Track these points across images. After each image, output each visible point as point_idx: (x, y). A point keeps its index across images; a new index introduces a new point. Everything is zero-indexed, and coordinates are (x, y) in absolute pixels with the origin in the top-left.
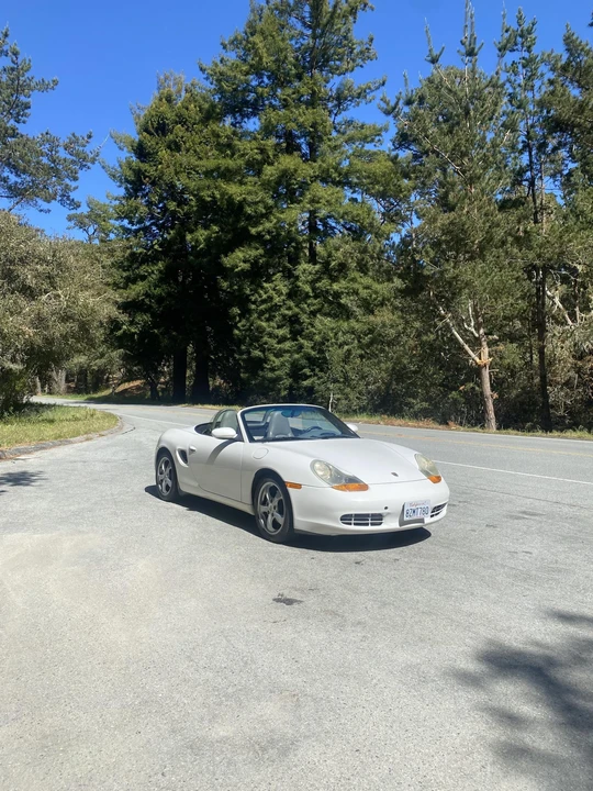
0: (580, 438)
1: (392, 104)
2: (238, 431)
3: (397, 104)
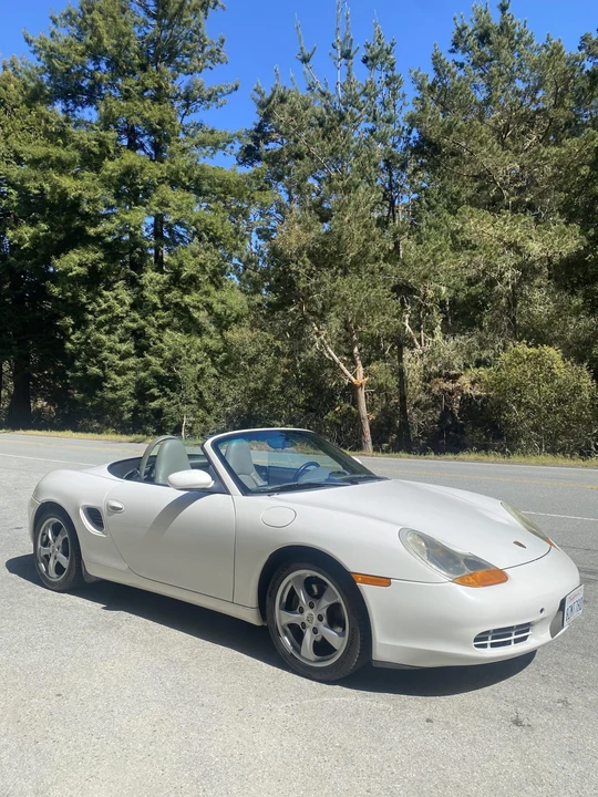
0: (477, 460)
1: (267, 96)
2: (216, 476)
3: (272, 97)
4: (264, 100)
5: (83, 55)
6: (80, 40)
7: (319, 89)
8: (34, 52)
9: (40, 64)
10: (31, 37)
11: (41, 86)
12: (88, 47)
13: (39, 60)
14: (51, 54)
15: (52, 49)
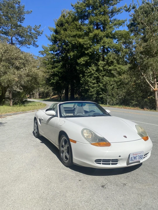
1: (128, 8)
2: (57, 113)
3: (130, 7)
4: (127, 9)
5: (85, 6)
6: (85, 3)
7: (146, 2)
8: (74, 8)
9: (75, 11)
10: (73, 5)
11: (75, 17)
12: (86, 4)
13: (75, 10)
14: (77, 8)
15: (78, 7)
